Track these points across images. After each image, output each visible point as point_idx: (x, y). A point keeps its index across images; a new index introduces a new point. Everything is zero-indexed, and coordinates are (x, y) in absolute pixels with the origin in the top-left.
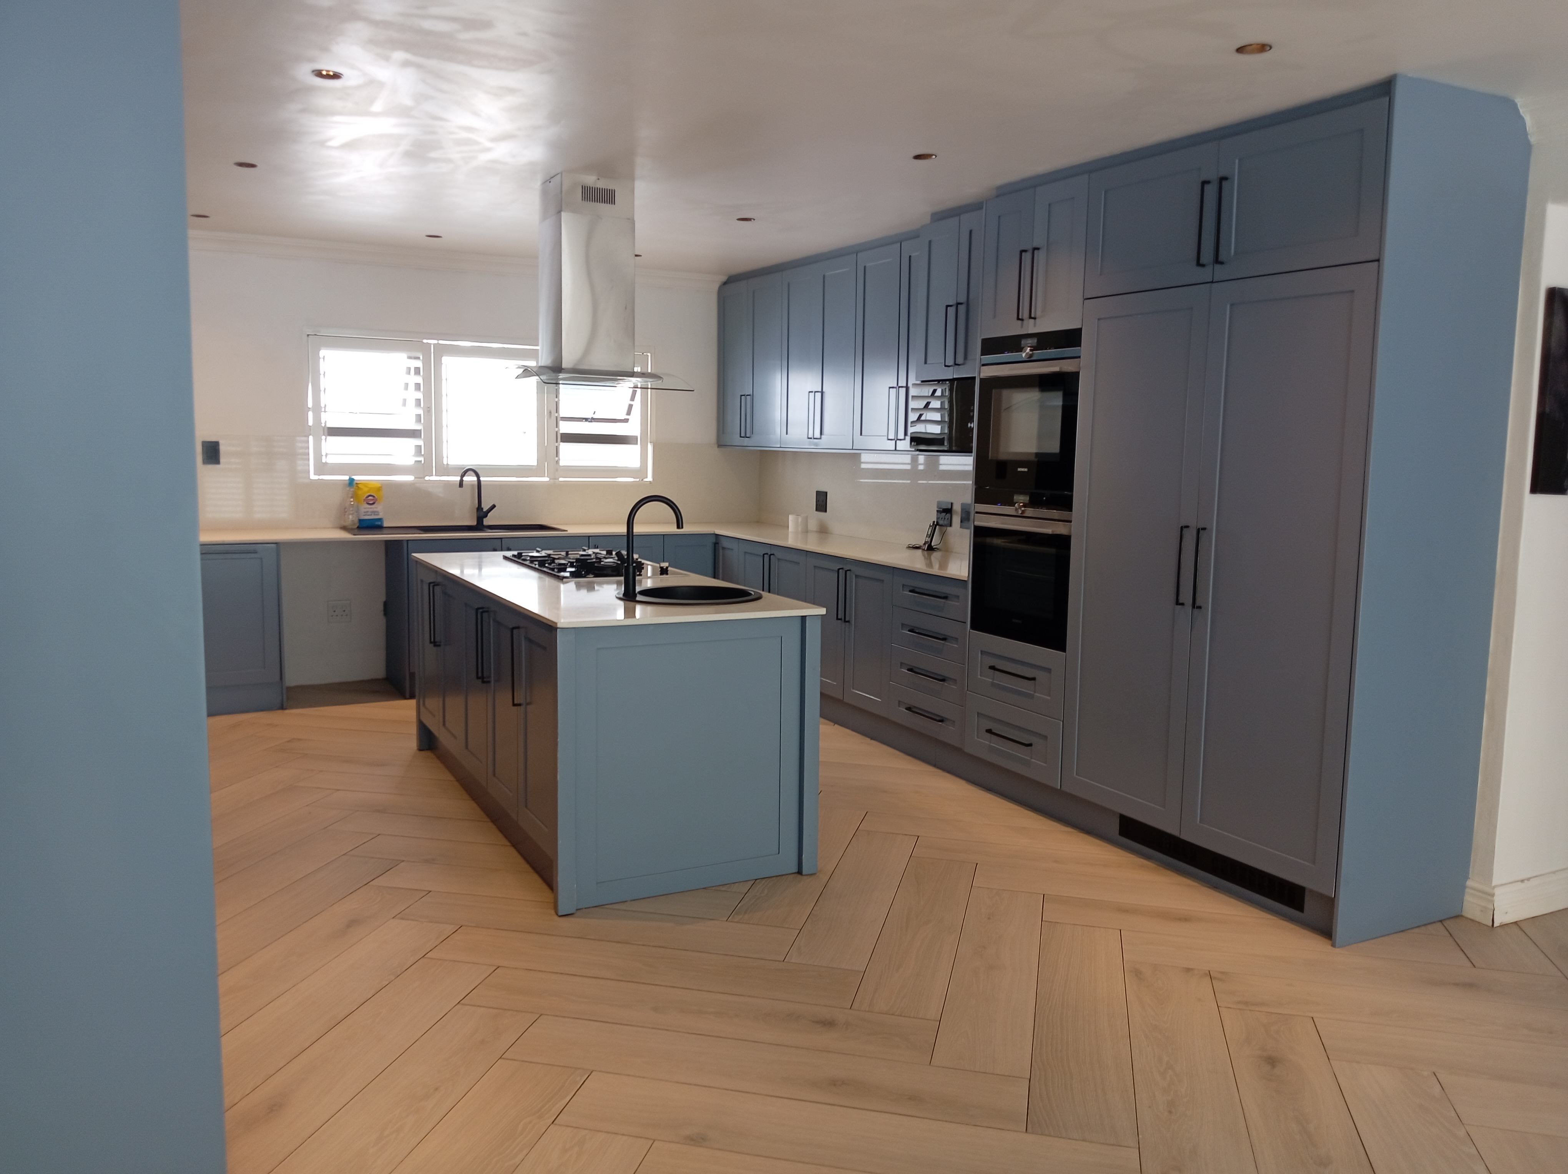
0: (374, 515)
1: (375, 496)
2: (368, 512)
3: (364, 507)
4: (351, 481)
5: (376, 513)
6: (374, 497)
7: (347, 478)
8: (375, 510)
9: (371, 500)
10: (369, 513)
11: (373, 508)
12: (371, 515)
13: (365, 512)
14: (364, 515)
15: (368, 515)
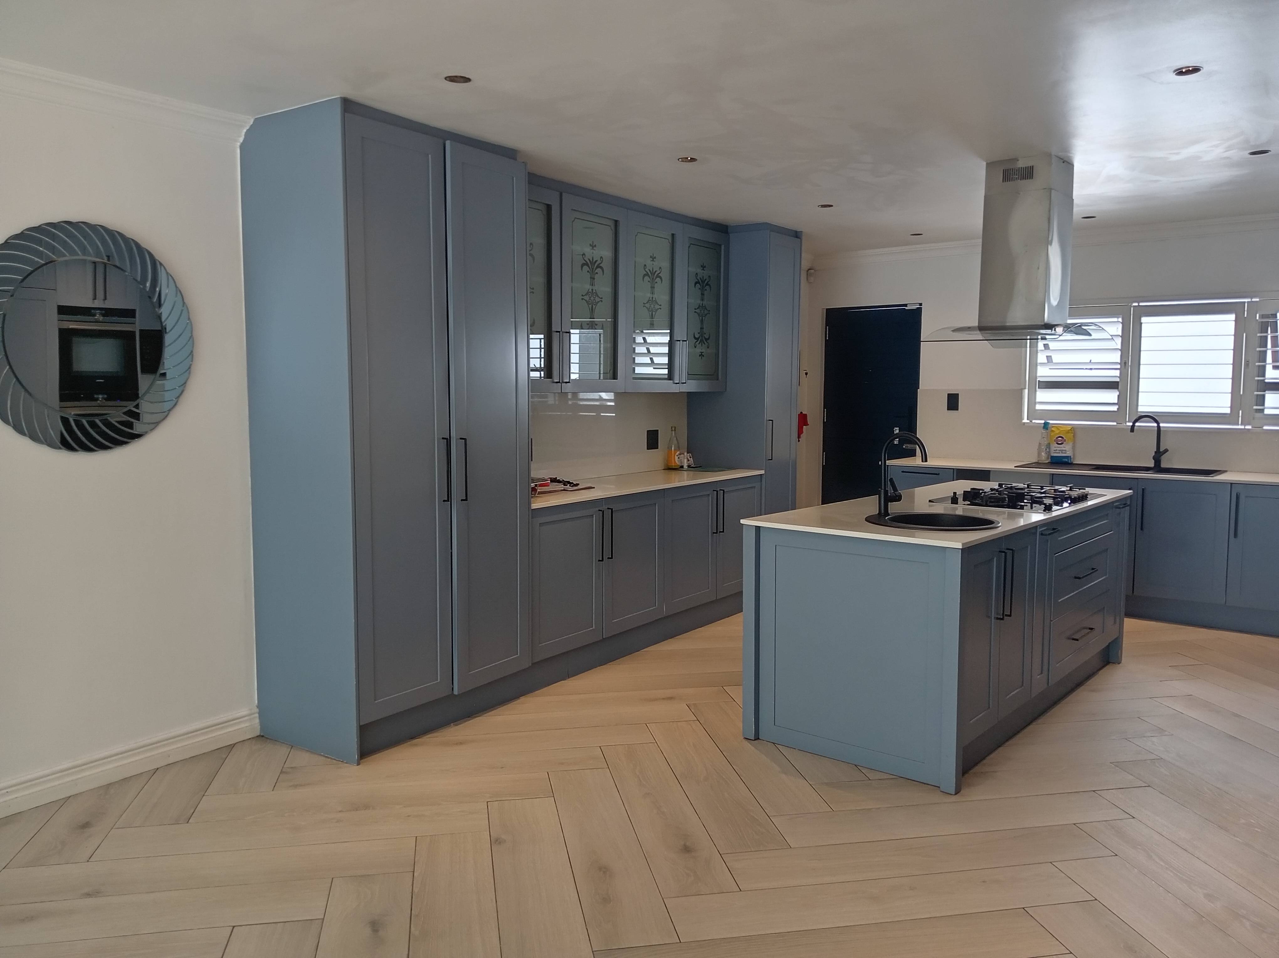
0: (1062, 453)
1: (1064, 437)
2: (1056, 450)
3: (1054, 446)
4: (1046, 425)
5: (1063, 452)
6: (1062, 437)
7: (1043, 422)
8: (1064, 449)
9: (1060, 441)
10: (1058, 452)
11: (1061, 447)
12: (1059, 453)
13: (1054, 450)
14: (1054, 453)
15: (1057, 453)
